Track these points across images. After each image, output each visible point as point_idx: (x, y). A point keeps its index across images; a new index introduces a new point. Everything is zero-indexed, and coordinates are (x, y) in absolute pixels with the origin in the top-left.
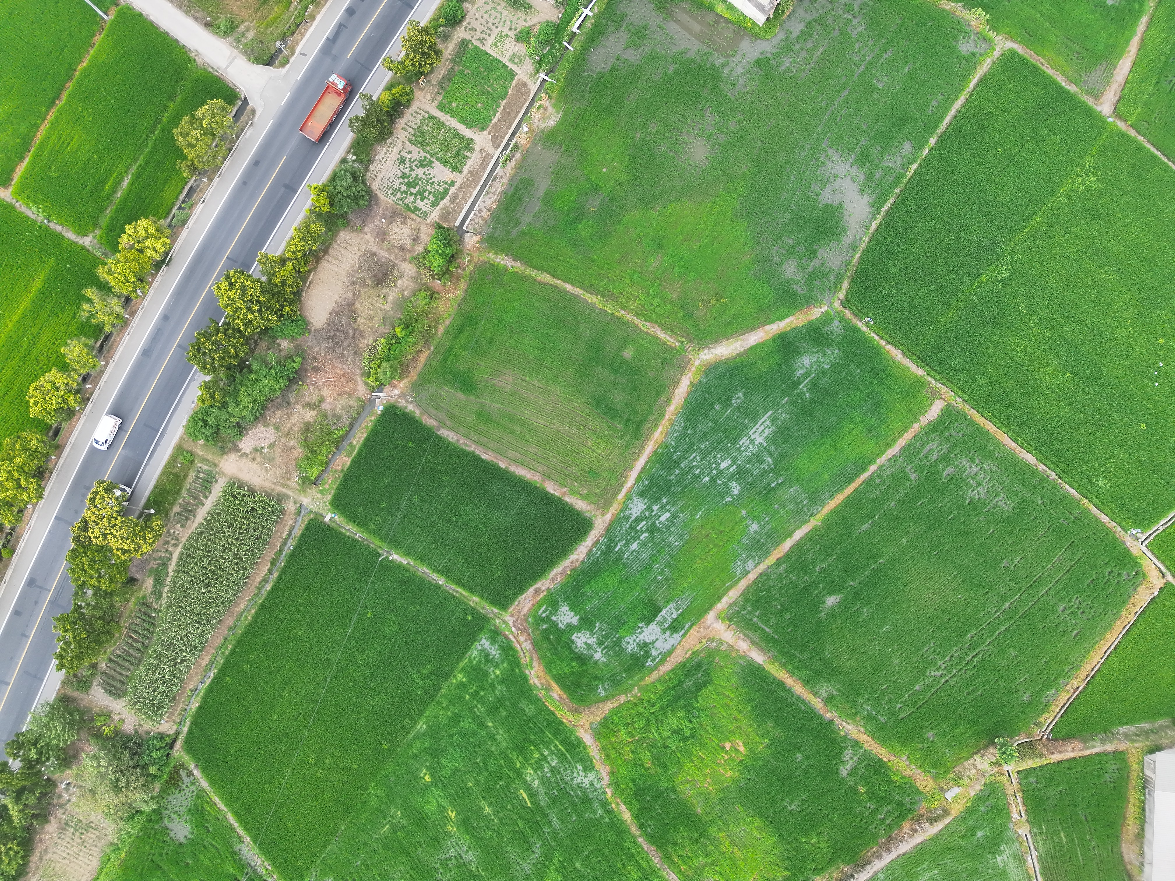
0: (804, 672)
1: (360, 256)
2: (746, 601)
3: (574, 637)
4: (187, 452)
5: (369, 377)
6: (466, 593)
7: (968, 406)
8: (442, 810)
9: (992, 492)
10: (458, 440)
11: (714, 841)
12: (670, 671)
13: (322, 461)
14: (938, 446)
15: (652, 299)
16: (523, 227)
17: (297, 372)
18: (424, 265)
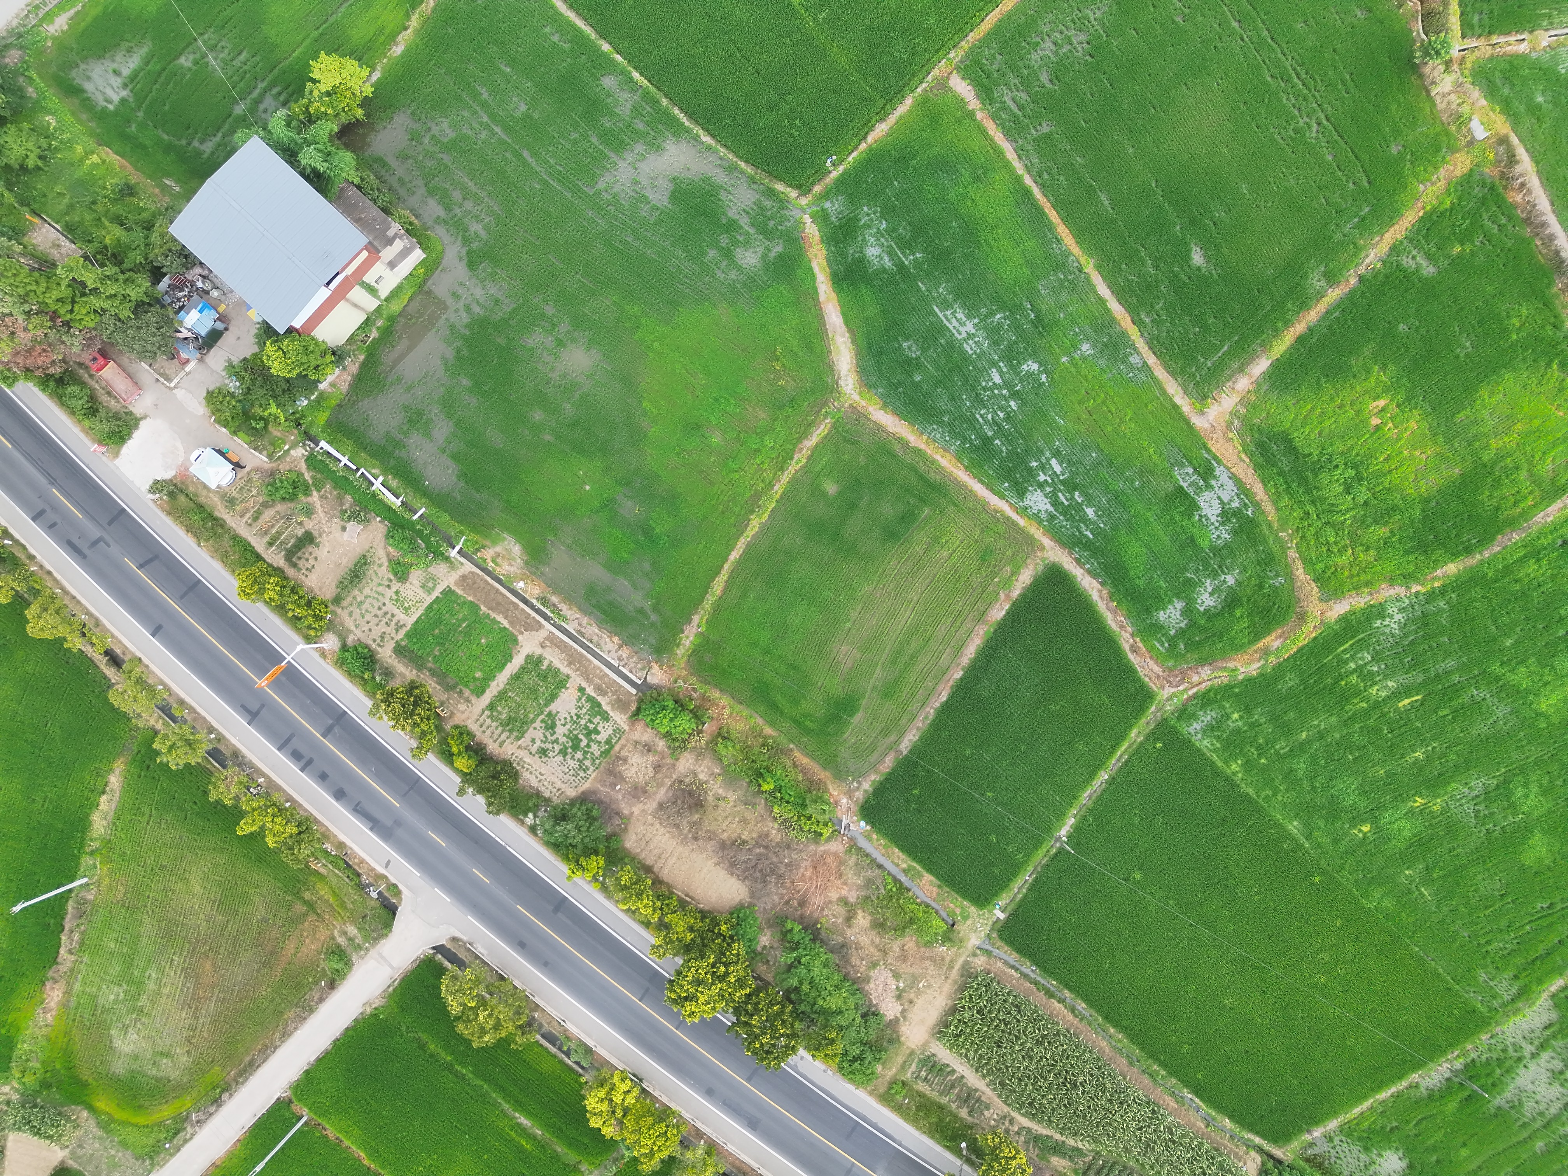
0: (1290, 306)
1: (661, 824)
2: (1183, 371)
3: (1202, 609)
5: (821, 835)
6: (1125, 745)
7: (963, 43)
8: (1411, 812)
9: (1081, 24)
10: (918, 728)
11: (1500, 457)
12: (1265, 485)
13: (924, 912)
14: (1010, 90)
15: (764, 446)
16: (648, 605)
17: (805, 929)
18: (684, 741)
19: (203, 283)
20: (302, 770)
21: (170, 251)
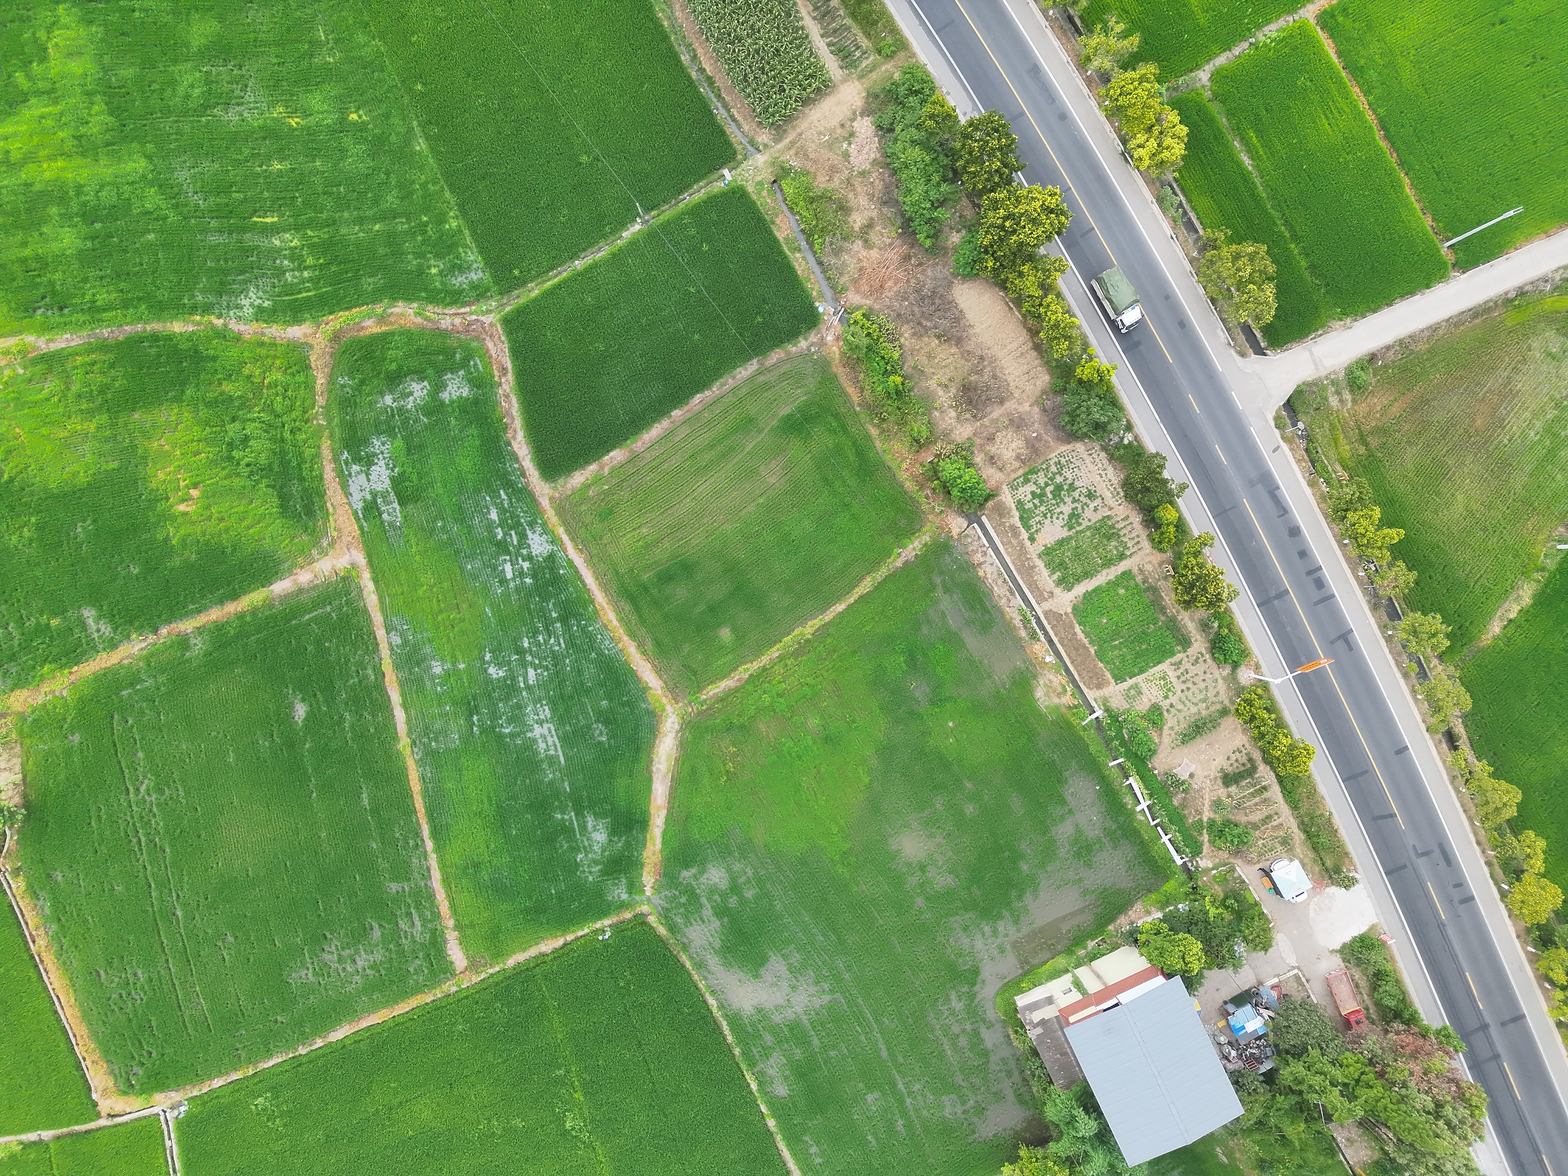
0: (232, 632)
1: (1008, 385)
2: (356, 611)
3: (426, 383)
4: (894, 52)
5: (864, 315)
6: (548, 285)
7: (439, 996)
8: (306, 115)
9: (323, 970)
10: (734, 378)
11: (90, 414)
12: (321, 474)
13: (796, 204)
14: (412, 936)
15: (772, 697)
16: (939, 593)
17: (914, 233)
18: (957, 453)
19: (1229, 1053)
20: (1320, 568)
21: (1249, 1094)
